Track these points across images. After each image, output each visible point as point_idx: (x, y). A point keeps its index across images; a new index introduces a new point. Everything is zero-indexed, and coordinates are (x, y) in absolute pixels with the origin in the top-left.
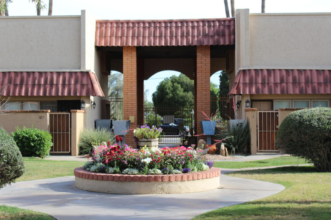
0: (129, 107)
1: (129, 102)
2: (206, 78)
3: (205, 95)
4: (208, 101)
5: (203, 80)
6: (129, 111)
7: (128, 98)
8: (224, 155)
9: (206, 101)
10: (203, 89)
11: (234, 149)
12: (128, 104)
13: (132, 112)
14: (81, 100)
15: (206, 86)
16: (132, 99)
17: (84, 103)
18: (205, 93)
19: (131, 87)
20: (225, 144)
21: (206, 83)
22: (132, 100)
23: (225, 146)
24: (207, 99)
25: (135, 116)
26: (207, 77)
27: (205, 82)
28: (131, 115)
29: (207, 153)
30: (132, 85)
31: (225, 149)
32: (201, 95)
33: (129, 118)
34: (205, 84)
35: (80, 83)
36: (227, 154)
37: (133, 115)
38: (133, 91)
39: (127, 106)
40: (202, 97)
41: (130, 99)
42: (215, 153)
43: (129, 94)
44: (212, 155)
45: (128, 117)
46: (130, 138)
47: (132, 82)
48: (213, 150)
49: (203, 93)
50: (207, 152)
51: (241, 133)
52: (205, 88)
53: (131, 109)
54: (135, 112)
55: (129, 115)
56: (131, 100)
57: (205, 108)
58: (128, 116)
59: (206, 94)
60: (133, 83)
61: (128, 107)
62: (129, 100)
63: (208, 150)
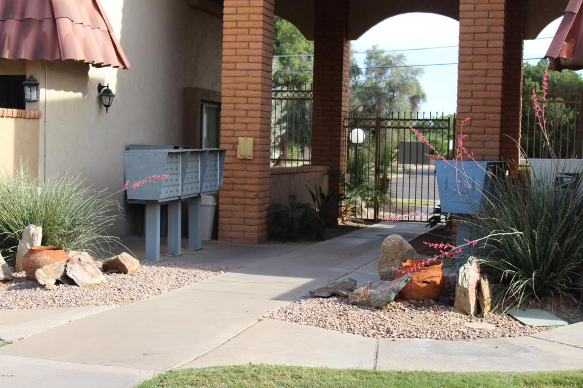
0: (240, 109)
1: (239, 93)
2: (489, 14)
3: (482, 73)
4: (492, 95)
5: (478, 22)
6: (237, 120)
7: (238, 79)
8: (472, 311)
9: (486, 94)
10: (476, 51)
11: (518, 286)
12: (235, 100)
13: (247, 124)
14: (28, 76)
15: (489, 42)
16: (248, 83)
17: (35, 85)
18: (484, 65)
19: (245, 45)
20: (483, 261)
21: (488, 32)
22: (249, 86)
23: (484, 270)
24: (489, 87)
25: (255, 137)
26: (493, 10)
27: (484, 29)
28: (245, 133)
29: (396, 300)
30: (249, 38)
31: (479, 286)
32: (471, 73)
33: (237, 143)
34: (485, 36)
35: (17, 17)
36: (488, 308)
37: (250, 133)
38: (251, 59)
39: (232, 106)
40: (475, 80)
41: (242, 82)
42: (432, 301)
43: (239, 66)
44: (417, 306)
45: (234, 140)
46: (239, 207)
47: (249, 28)
48: (425, 285)
49: (476, 66)
50: (393, 296)
51: (563, 216)
52: (485, 51)
53: (243, 113)
54: (256, 124)
55: (237, 133)
56: (243, 86)
57: (482, 115)
58: (234, 136)
59: (487, 70)
60: (252, 31)
61: (235, 109)
62: (240, 86)
63: (402, 285)
